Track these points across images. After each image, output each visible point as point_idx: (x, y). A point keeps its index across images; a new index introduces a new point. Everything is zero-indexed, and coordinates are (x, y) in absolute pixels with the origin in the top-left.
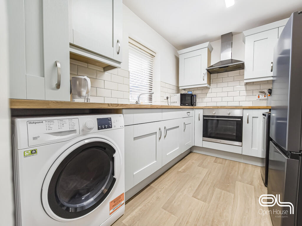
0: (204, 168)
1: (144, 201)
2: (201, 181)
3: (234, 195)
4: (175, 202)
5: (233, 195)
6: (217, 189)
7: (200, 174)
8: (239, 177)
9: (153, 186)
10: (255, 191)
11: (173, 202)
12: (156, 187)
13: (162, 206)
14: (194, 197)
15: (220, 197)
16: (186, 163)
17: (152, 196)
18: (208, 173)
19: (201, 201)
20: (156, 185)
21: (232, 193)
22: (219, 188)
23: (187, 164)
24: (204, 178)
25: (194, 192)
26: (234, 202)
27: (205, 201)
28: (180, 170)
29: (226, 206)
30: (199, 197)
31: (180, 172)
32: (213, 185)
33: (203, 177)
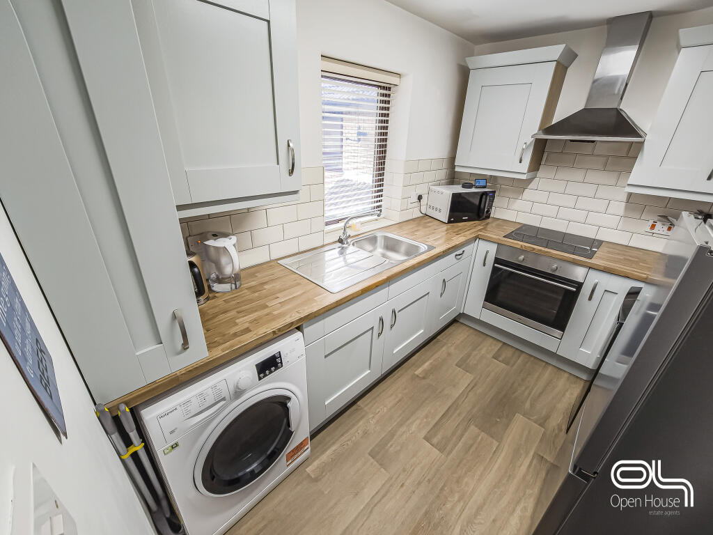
0: (467, 371)
1: (342, 435)
2: (449, 403)
3: (498, 444)
4: (391, 446)
5: (495, 444)
6: (473, 427)
7: (454, 386)
8: (527, 405)
9: (362, 406)
10: (541, 441)
11: (389, 445)
12: (366, 409)
13: (369, 450)
14: (427, 439)
15: (471, 446)
16: (435, 353)
17: (356, 427)
18: (472, 385)
19: (437, 448)
20: (368, 404)
21: (497, 440)
22: (476, 426)
23: (436, 356)
24: (458, 398)
25: (429, 428)
26: (490, 459)
27: (442, 450)
28: (419, 371)
29: (474, 466)
30: (435, 441)
31: (418, 376)
32: (470, 417)
33: (457, 395)
